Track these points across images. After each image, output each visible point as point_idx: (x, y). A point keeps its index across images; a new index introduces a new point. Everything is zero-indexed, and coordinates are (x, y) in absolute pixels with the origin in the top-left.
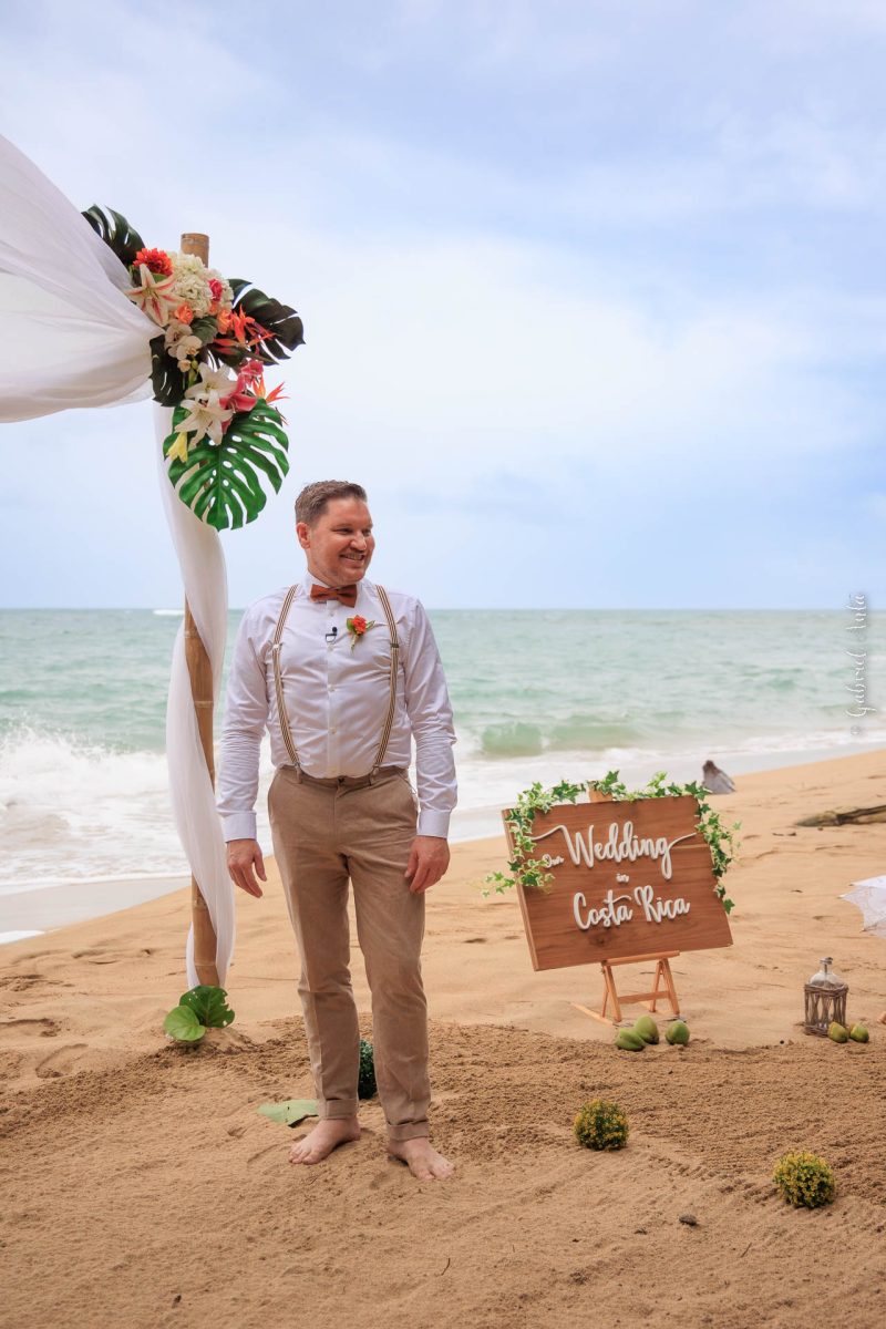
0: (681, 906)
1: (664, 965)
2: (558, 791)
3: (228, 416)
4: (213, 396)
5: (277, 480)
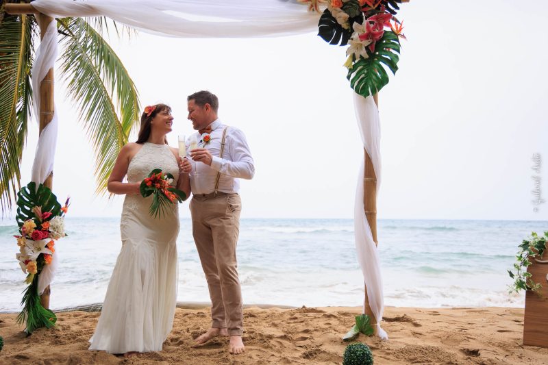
3: (366, 43)
4: (355, 36)
5: (394, 68)
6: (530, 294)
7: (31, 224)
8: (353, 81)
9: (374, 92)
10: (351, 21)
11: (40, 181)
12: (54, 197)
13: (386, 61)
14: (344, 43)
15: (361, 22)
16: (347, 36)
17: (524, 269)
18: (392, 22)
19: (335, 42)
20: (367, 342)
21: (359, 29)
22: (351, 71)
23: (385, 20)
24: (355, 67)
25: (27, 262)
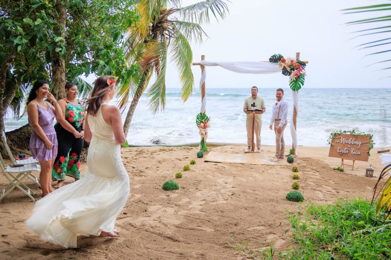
0: (359, 153)
1: (354, 161)
2: (345, 132)
3: (296, 77)
4: (292, 75)
5: (303, 84)
6: (332, 145)
7: (202, 124)
8: (291, 86)
9: (297, 90)
10: (291, 70)
11: (203, 113)
12: (207, 117)
13: (300, 82)
14: (289, 75)
15: (294, 70)
16: (290, 74)
17: (331, 140)
18: (303, 70)
19: (286, 75)
20: (293, 156)
21: (293, 73)
22: (290, 83)
23: (301, 70)
24: (292, 82)
25: (202, 134)
